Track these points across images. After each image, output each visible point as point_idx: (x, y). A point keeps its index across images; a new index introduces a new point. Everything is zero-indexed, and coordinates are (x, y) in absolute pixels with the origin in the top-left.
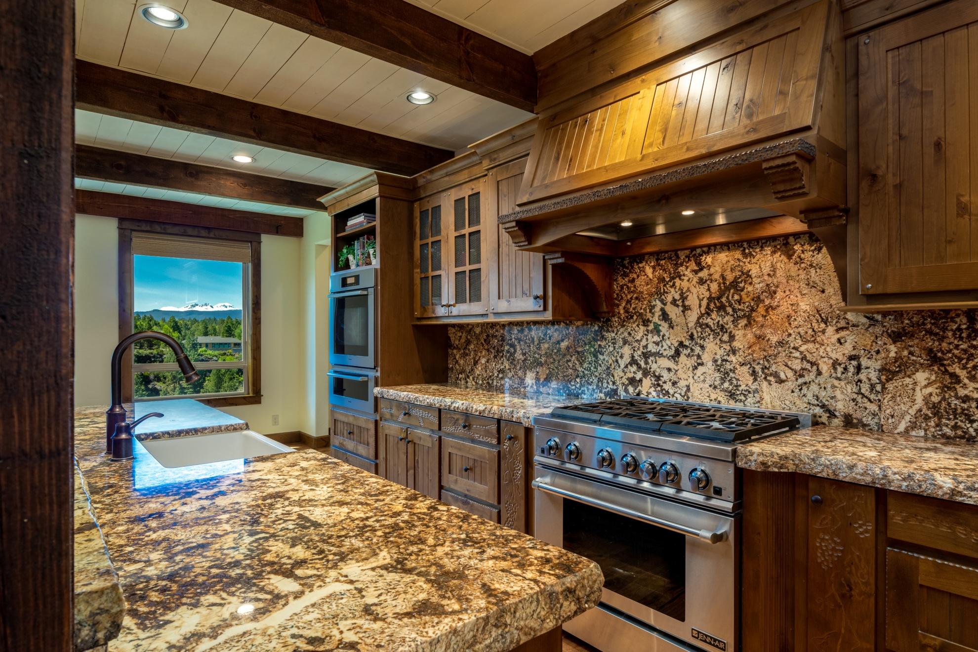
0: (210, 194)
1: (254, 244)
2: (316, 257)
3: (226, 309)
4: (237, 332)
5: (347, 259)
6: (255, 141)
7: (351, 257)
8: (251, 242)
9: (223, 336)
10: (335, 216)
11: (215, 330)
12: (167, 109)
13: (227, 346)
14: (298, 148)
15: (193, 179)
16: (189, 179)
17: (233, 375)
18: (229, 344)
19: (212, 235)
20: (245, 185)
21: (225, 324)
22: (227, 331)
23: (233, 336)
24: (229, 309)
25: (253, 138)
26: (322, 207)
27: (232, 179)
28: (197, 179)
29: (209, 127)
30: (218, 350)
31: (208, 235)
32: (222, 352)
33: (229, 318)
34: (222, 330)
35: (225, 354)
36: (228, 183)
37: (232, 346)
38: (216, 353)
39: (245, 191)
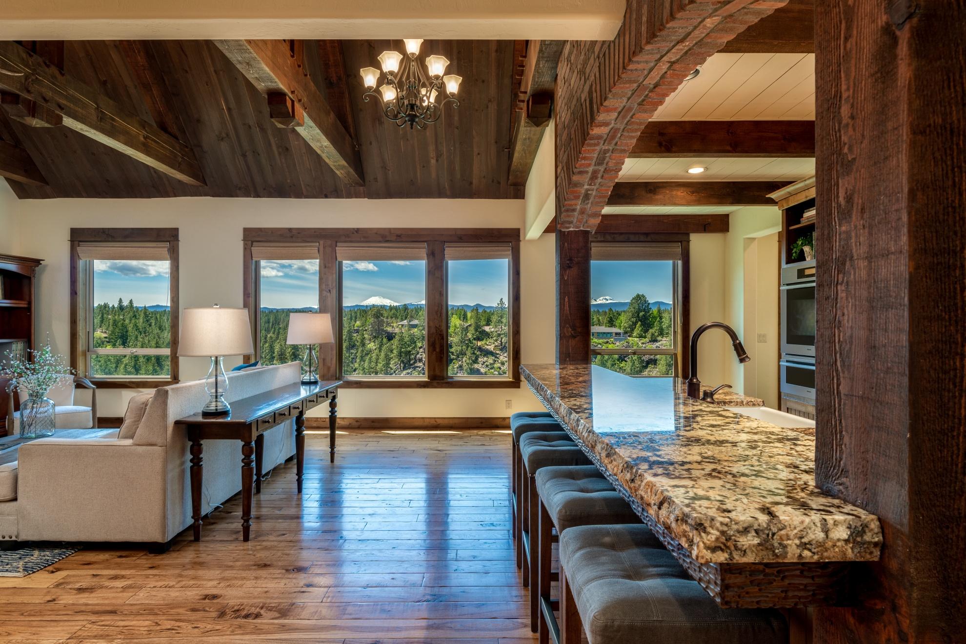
0: (665, 205)
1: (684, 243)
2: (745, 250)
3: (608, 302)
4: (617, 323)
5: (802, 252)
6: (731, 154)
7: (807, 249)
8: (681, 242)
9: (606, 326)
10: (788, 210)
11: (599, 320)
12: (664, 143)
13: (609, 335)
14: (769, 153)
15: (652, 195)
16: (649, 195)
17: (614, 361)
18: (611, 333)
19: (649, 239)
20: (693, 193)
21: (607, 316)
22: (609, 322)
23: (615, 326)
24: (609, 301)
25: (729, 152)
26: (771, 202)
27: (682, 189)
28: (654, 194)
29: (695, 151)
30: (602, 338)
31: (646, 240)
32: (606, 341)
33: (611, 310)
34: (605, 321)
35: (607, 342)
36: (679, 193)
37: (614, 335)
38: (601, 341)
39: (693, 198)
